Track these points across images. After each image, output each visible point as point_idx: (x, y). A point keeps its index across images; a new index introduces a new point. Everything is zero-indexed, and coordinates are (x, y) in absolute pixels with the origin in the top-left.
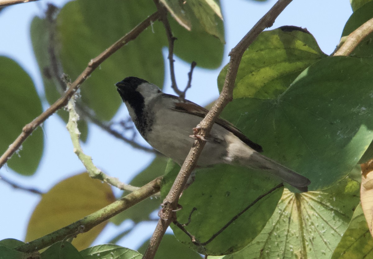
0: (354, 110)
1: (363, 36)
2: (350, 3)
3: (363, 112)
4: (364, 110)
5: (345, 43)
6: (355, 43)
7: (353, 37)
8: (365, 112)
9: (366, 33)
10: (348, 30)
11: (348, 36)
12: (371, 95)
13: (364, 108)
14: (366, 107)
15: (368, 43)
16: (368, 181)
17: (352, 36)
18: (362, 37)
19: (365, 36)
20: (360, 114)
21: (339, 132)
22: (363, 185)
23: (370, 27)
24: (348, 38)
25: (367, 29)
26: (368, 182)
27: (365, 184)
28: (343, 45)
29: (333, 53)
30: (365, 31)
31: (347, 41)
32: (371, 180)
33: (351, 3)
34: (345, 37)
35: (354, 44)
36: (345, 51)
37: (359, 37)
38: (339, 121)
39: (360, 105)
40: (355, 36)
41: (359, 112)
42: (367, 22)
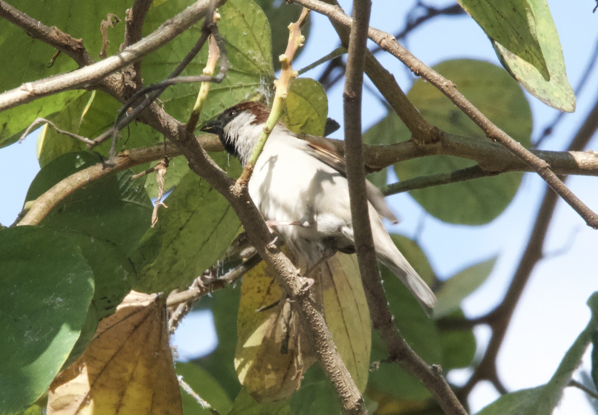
0: (47, 301)
1: (56, 201)
2: (37, 158)
3: (59, 305)
4: (61, 302)
5: (30, 210)
6: (45, 210)
7: (41, 202)
8: (61, 305)
9: (60, 197)
10: (34, 192)
11: (35, 201)
12: (69, 280)
13: (59, 299)
14: (61, 298)
15: (60, 210)
16: (56, 398)
17: (41, 200)
18: (54, 203)
19: (58, 200)
20: (54, 307)
21: (27, 332)
22: (50, 404)
23: (65, 188)
24: (35, 203)
25: (61, 191)
26: (56, 400)
27: (53, 403)
28: (29, 212)
29: (15, 224)
30: (58, 193)
31: (34, 208)
32: (61, 397)
33: (39, 158)
34: (30, 203)
35: (43, 211)
36: (31, 221)
37: (50, 201)
38: (27, 317)
39: (54, 294)
40: (45, 201)
41: (53, 305)
42: (61, 182)
